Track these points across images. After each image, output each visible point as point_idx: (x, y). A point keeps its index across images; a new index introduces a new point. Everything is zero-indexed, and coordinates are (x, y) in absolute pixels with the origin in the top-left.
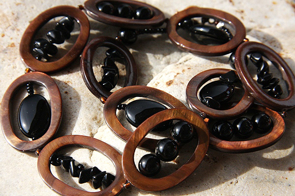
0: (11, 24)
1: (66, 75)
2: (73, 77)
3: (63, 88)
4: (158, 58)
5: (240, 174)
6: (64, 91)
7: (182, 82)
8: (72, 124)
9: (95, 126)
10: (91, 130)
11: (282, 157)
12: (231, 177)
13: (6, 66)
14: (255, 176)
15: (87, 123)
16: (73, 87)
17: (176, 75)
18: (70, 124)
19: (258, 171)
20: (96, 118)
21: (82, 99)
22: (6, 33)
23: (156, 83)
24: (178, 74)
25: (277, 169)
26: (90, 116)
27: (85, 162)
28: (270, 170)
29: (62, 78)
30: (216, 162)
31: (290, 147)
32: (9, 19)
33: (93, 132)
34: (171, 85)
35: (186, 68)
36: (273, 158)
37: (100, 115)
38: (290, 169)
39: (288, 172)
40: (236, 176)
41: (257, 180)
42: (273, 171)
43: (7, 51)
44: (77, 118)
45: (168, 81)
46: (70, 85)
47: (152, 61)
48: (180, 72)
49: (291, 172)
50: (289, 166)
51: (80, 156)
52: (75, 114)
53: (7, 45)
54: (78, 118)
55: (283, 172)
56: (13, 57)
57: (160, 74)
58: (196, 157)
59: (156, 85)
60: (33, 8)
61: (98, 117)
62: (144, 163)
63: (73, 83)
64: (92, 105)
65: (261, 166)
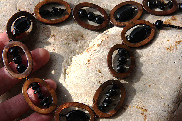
7: (105, 44)
9: (66, 66)
15: (63, 64)
17: (102, 40)
20: (67, 62)
21: (61, 52)
26: (64, 61)
33: (66, 68)
34: (100, 46)
35: (107, 37)
37: (69, 60)
45: (98, 44)
48: (104, 39)
49: (150, 87)
50: (149, 84)
57: (95, 40)
59: (93, 46)
61: (68, 61)
64: (65, 55)
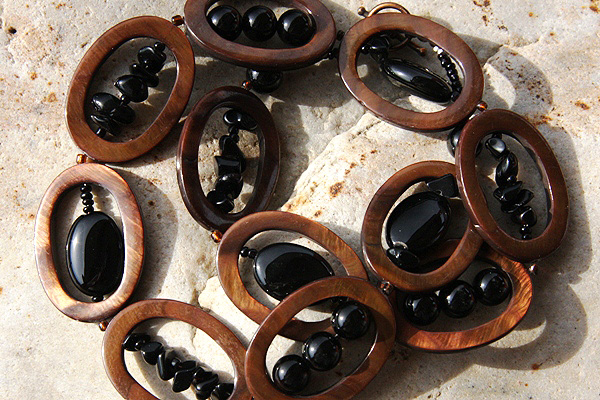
0: (48, 52)
1: (152, 165)
2: (164, 171)
3: (147, 192)
4: (319, 114)
5: (447, 379)
6: (147, 200)
7: (359, 187)
8: (162, 270)
9: (201, 276)
10: (195, 284)
11: (522, 344)
12: (431, 386)
13: (42, 141)
14: (472, 381)
15: (187, 271)
16: (164, 191)
17: (348, 168)
18: (158, 271)
19: (479, 372)
20: (203, 259)
21: (179, 218)
22: (38, 71)
23: (313, 185)
24: (353, 165)
25: (512, 368)
26: (193, 256)
27: (183, 346)
28: (500, 370)
29: (143, 171)
30: (406, 359)
31: (540, 324)
32: (44, 39)
33: (198, 287)
34: (339, 195)
35: (368, 150)
36: (507, 346)
37: (211, 251)
38: (535, 367)
39: (530, 372)
40: (438, 384)
41: (474, 390)
42: (505, 371)
43: (42, 111)
44: (170, 259)
45: (334, 184)
46: (158, 186)
47: (308, 122)
48: (357, 160)
49: (536, 371)
50: (533, 361)
51: (174, 335)
52: (168, 250)
53: (41, 97)
54: (173, 261)
55: (521, 372)
56: (53, 123)
57: (321, 159)
58: (371, 363)
59: (312, 190)
60: (87, 13)
61: (207, 255)
62: (282, 372)
63: (164, 182)
65: (483, 362)
